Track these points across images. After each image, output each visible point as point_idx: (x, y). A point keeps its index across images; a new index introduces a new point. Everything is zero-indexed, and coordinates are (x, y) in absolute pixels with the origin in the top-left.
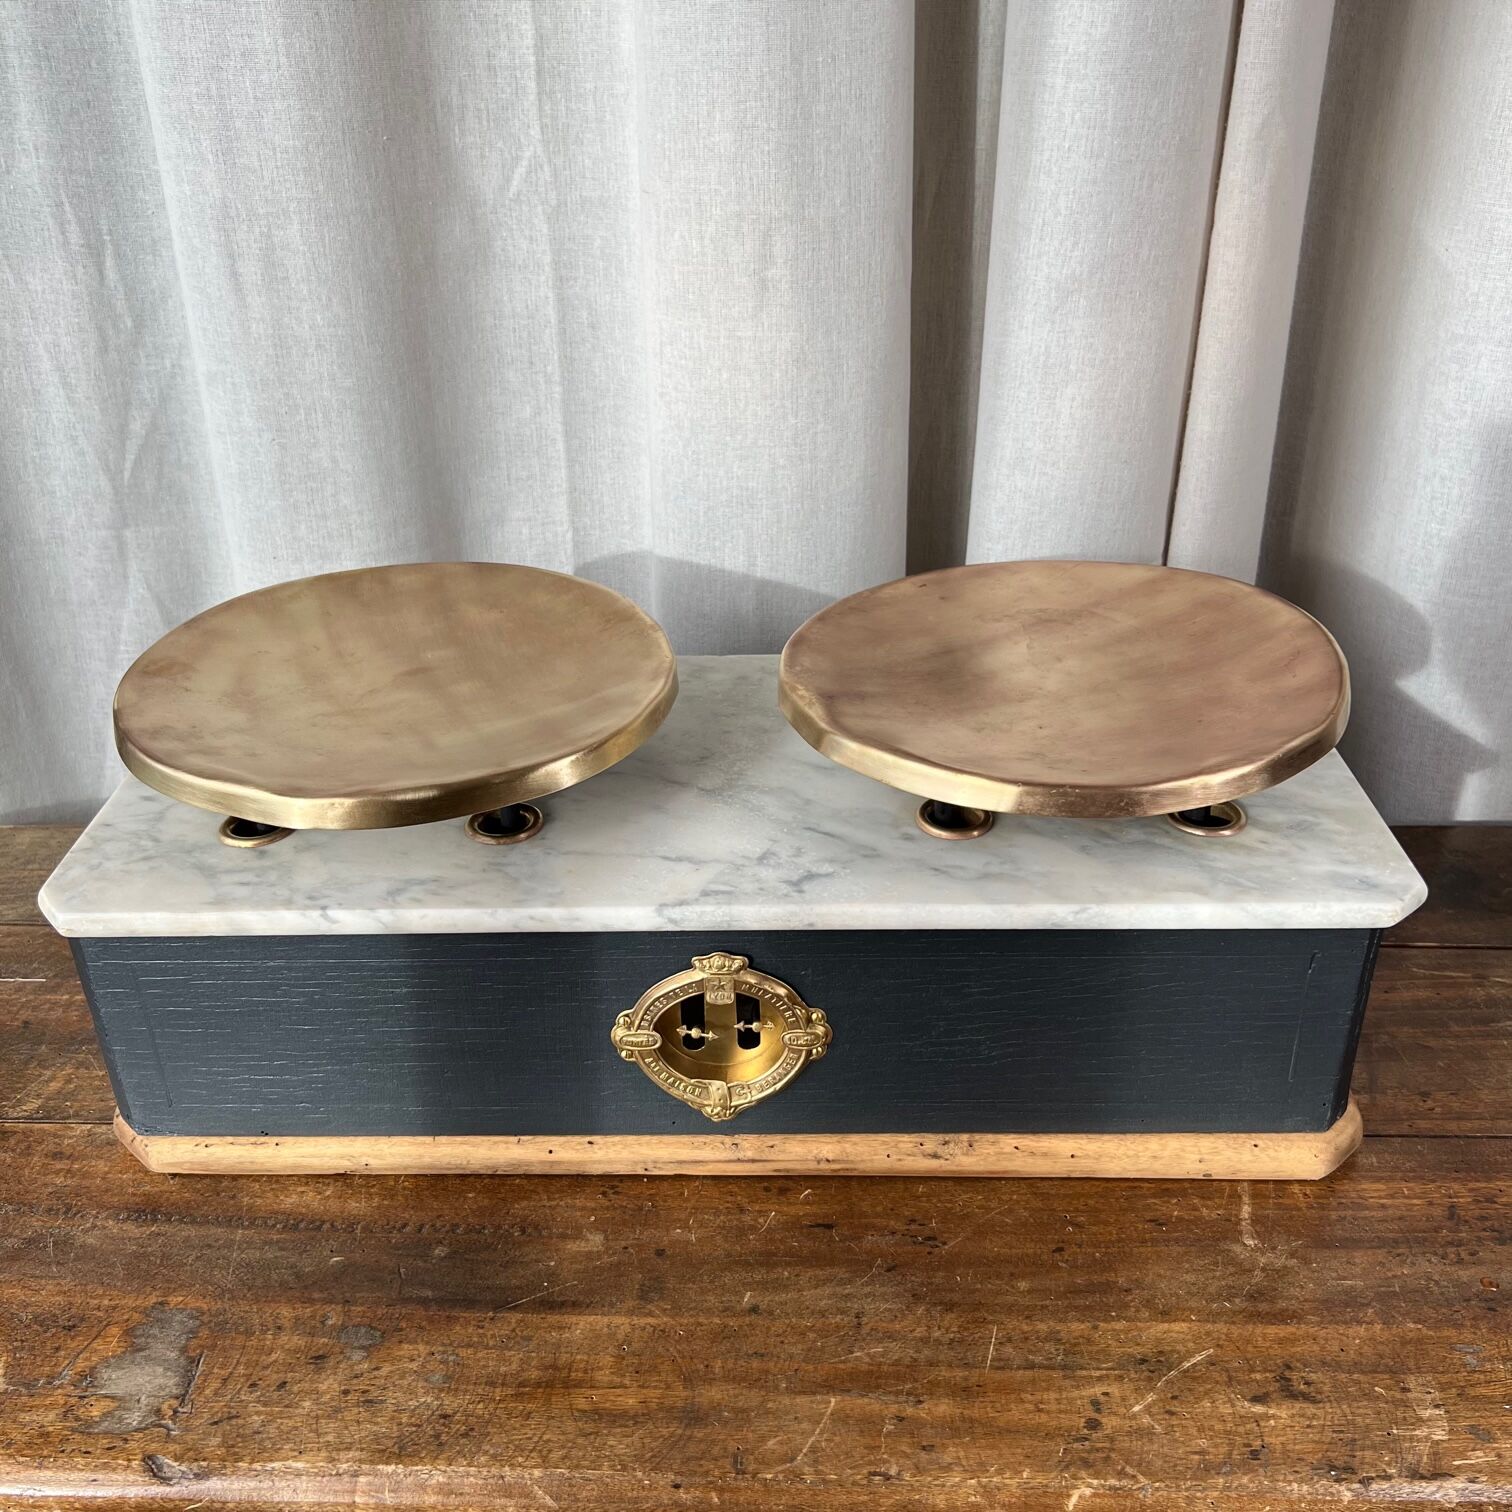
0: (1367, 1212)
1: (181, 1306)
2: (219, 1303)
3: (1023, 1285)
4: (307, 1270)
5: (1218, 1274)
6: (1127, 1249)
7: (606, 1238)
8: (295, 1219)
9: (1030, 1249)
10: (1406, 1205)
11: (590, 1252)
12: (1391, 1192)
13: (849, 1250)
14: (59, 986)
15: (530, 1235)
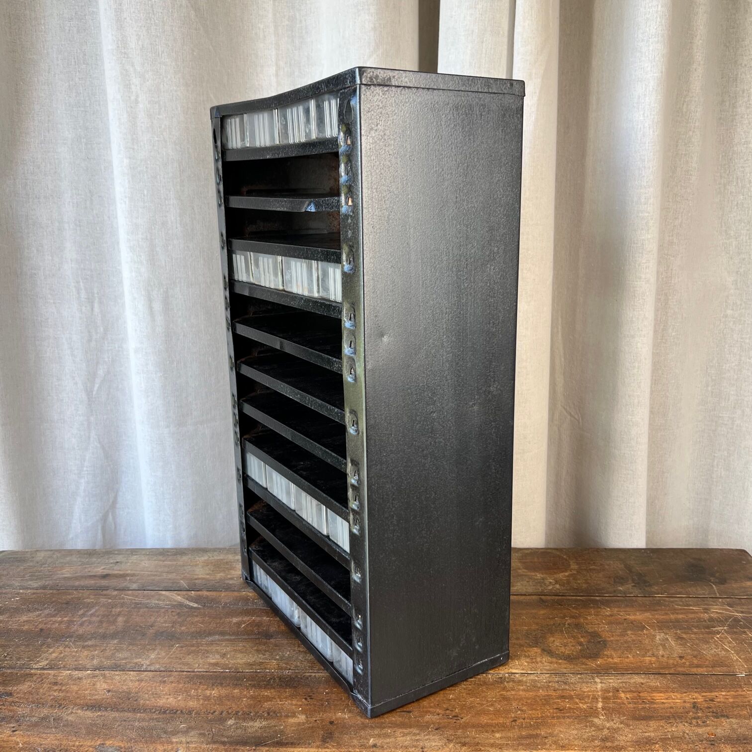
0: (655, 706)
1: (112, 745)
2: (129, 743)
3: (498, 735)
4: (169, 730)
5: (587, 731)
6: (545, 720)
7: (307, 717)
8: (164, 709)
9: (501, 720)
10: (673, 702)
11: (300, 723)
12: (667, 697)
13: (418, 721)
14: (57, 614)
15: (271, 716)
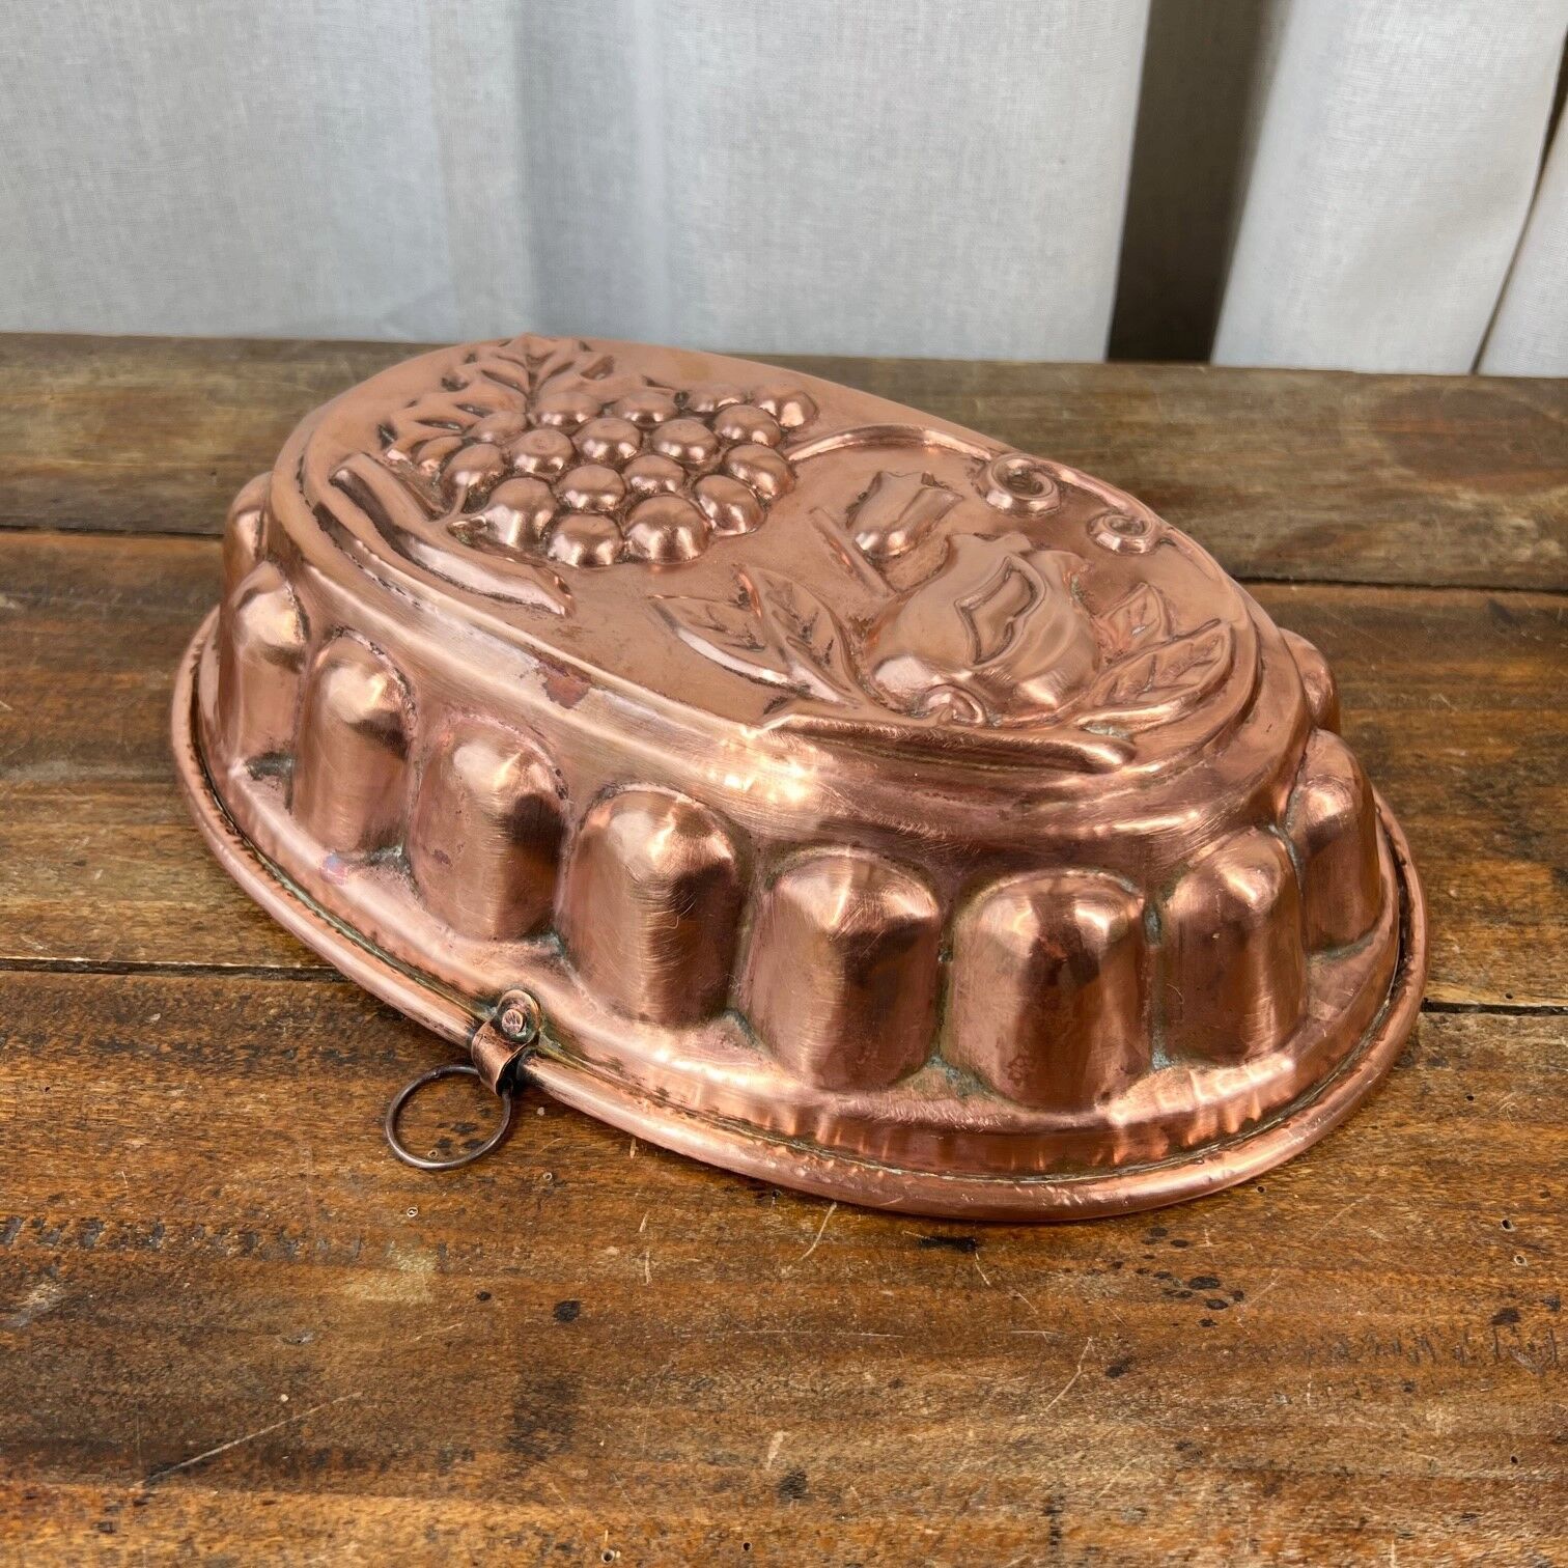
7: (442, 1271)
15: (261, 1255)
